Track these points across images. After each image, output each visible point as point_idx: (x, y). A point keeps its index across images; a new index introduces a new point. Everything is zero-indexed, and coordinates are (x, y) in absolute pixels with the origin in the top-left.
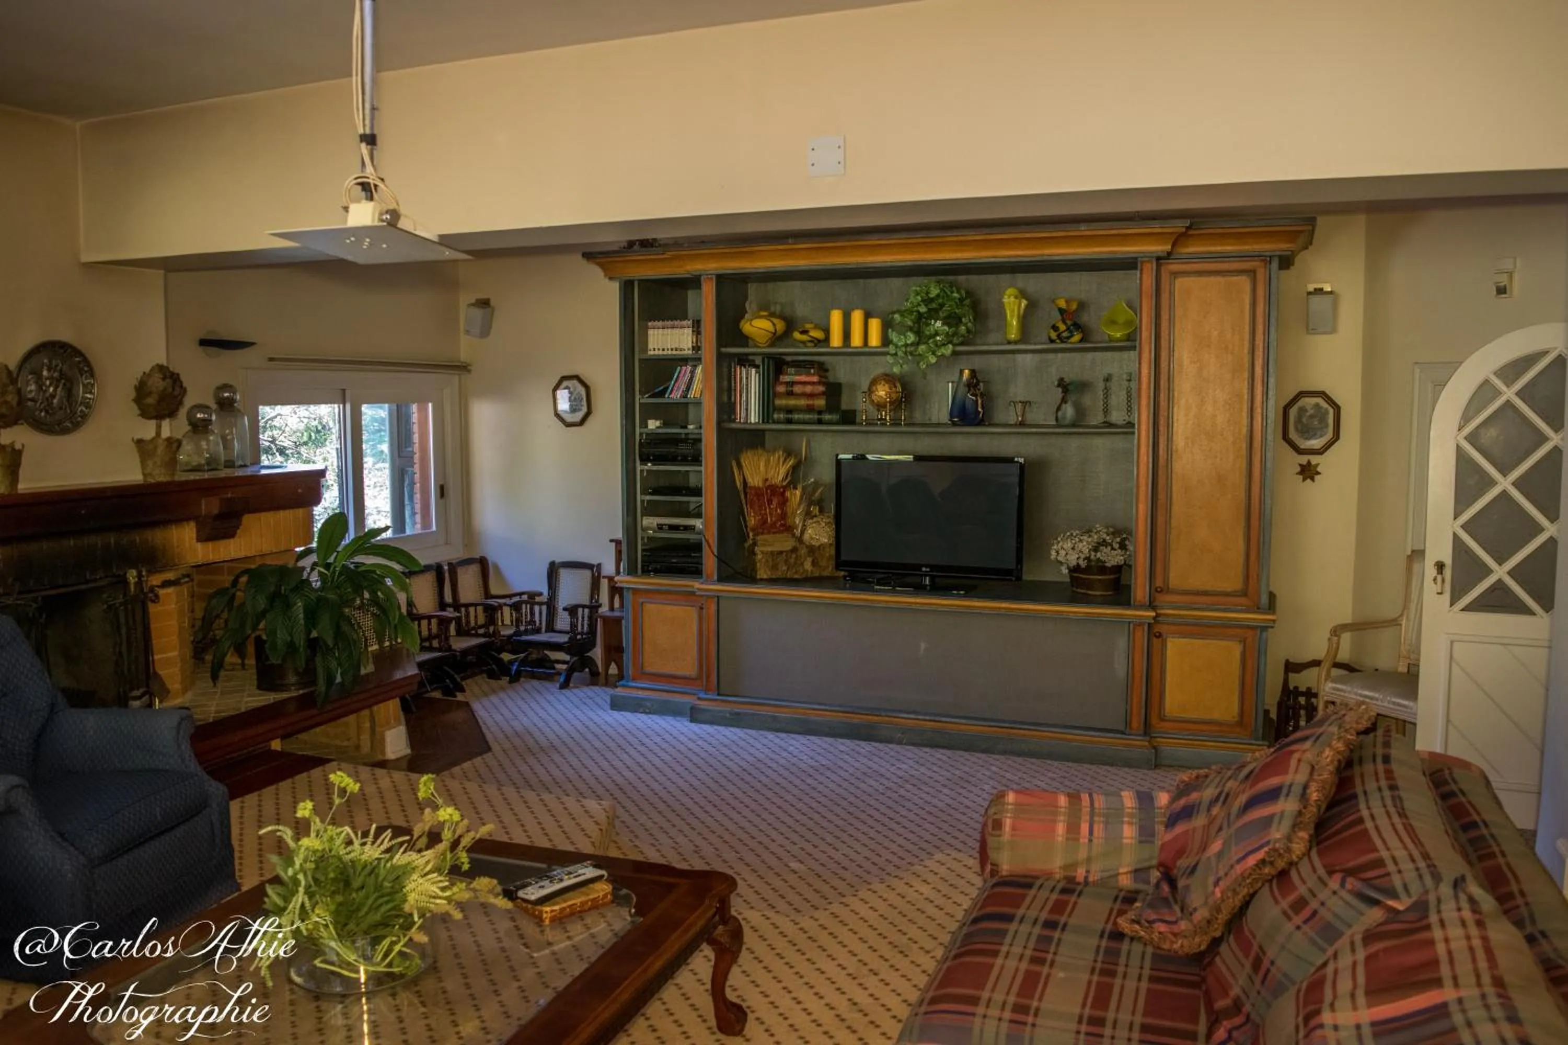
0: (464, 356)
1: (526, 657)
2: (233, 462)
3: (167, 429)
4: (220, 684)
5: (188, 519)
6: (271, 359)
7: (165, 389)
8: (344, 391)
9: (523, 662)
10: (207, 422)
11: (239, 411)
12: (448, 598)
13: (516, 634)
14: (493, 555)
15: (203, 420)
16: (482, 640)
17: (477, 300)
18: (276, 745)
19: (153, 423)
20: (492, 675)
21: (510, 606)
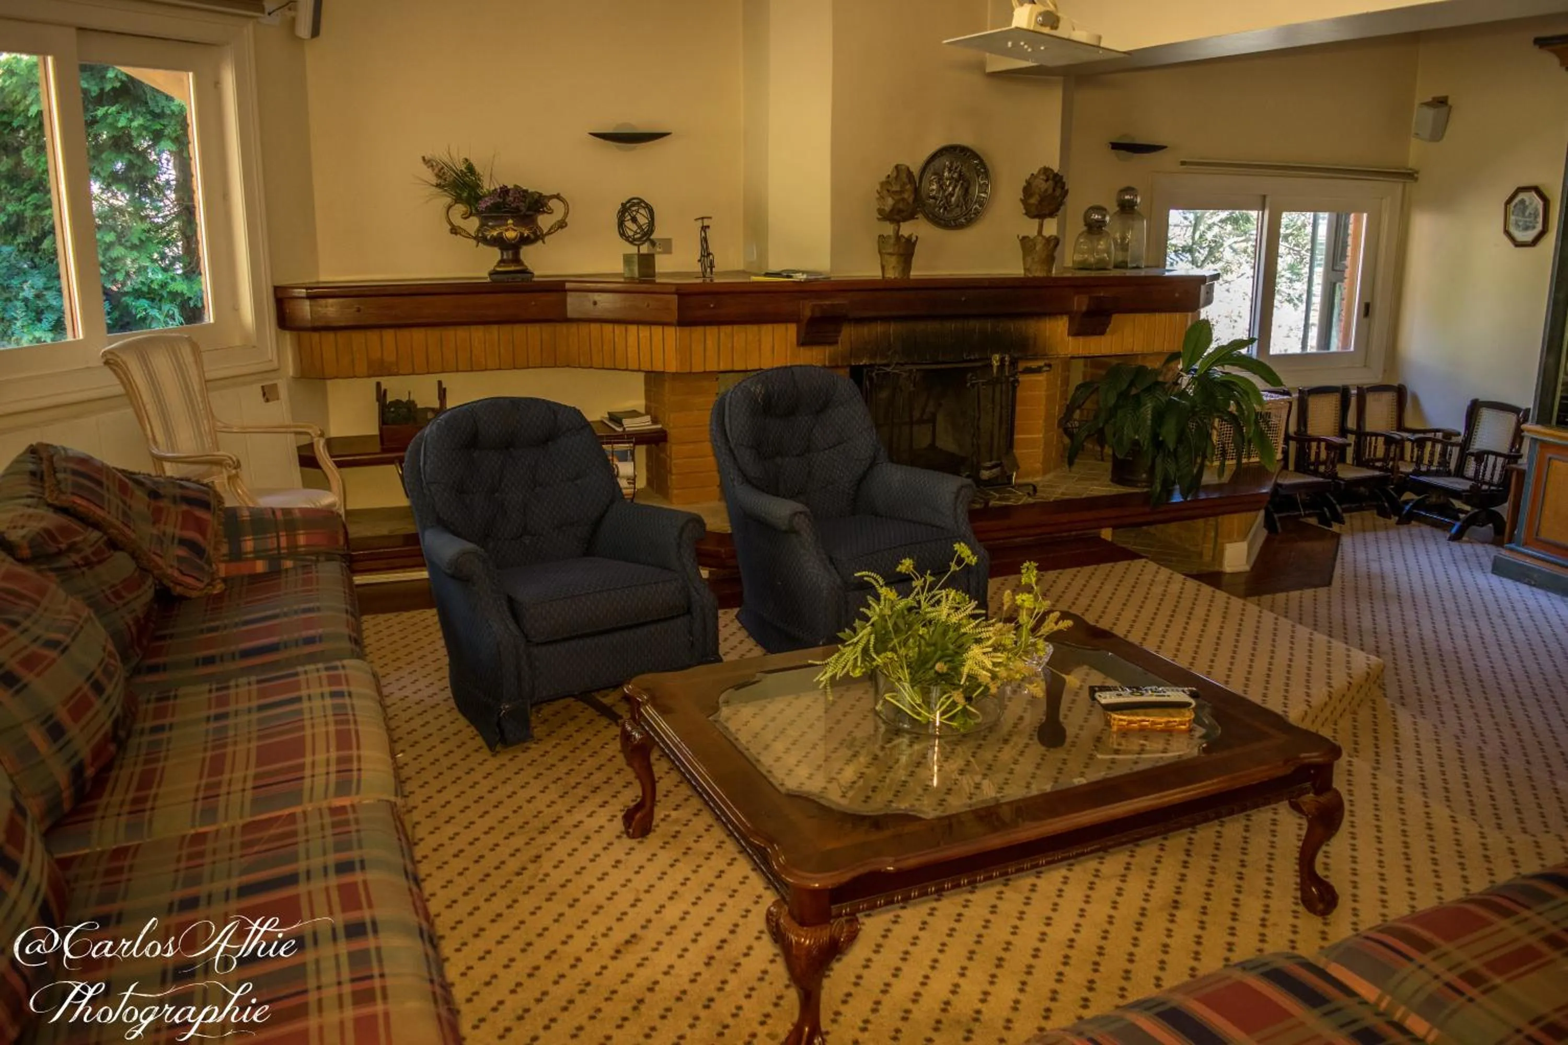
0: (1412, 163)
1: (1423, 500)
2: (1126, 263)
3: (1051, 227)
4: (1074, 468)
5: (1061, 314)
6: (1183, 163)
7: (1046, 190)
8: (1264, 197)
9: (1417, 505)
10: (1101, 223)
11: (1139, 214)
12: (1351, 423)
13: (1414, 473)
14: (1415, 385)
15: (1097, 221)
16: (1377, 473)
17: (1434, 99)
18: (1107, 534)
19: (1036, 222)
20: (1383, 513)
21: (1413, 442)
